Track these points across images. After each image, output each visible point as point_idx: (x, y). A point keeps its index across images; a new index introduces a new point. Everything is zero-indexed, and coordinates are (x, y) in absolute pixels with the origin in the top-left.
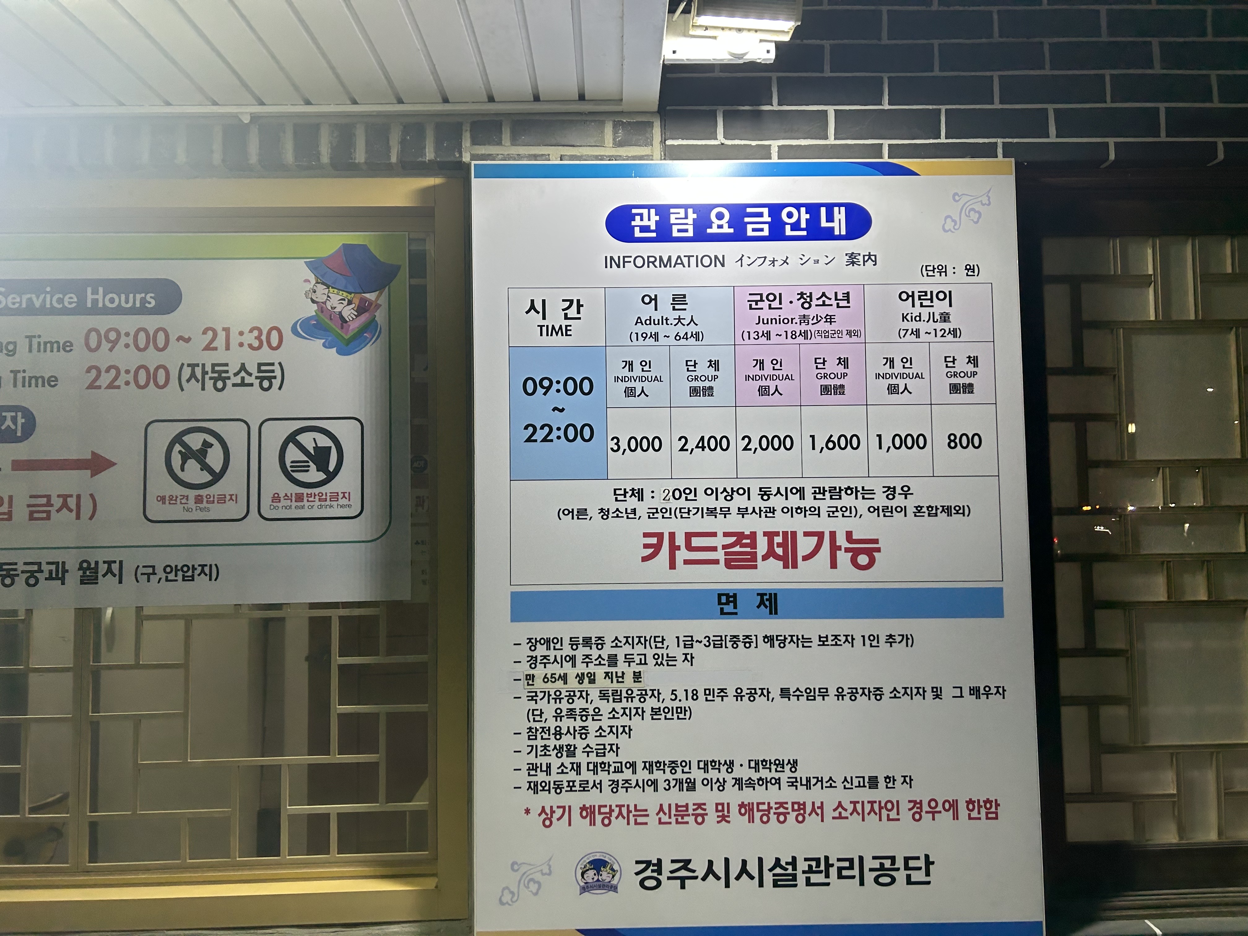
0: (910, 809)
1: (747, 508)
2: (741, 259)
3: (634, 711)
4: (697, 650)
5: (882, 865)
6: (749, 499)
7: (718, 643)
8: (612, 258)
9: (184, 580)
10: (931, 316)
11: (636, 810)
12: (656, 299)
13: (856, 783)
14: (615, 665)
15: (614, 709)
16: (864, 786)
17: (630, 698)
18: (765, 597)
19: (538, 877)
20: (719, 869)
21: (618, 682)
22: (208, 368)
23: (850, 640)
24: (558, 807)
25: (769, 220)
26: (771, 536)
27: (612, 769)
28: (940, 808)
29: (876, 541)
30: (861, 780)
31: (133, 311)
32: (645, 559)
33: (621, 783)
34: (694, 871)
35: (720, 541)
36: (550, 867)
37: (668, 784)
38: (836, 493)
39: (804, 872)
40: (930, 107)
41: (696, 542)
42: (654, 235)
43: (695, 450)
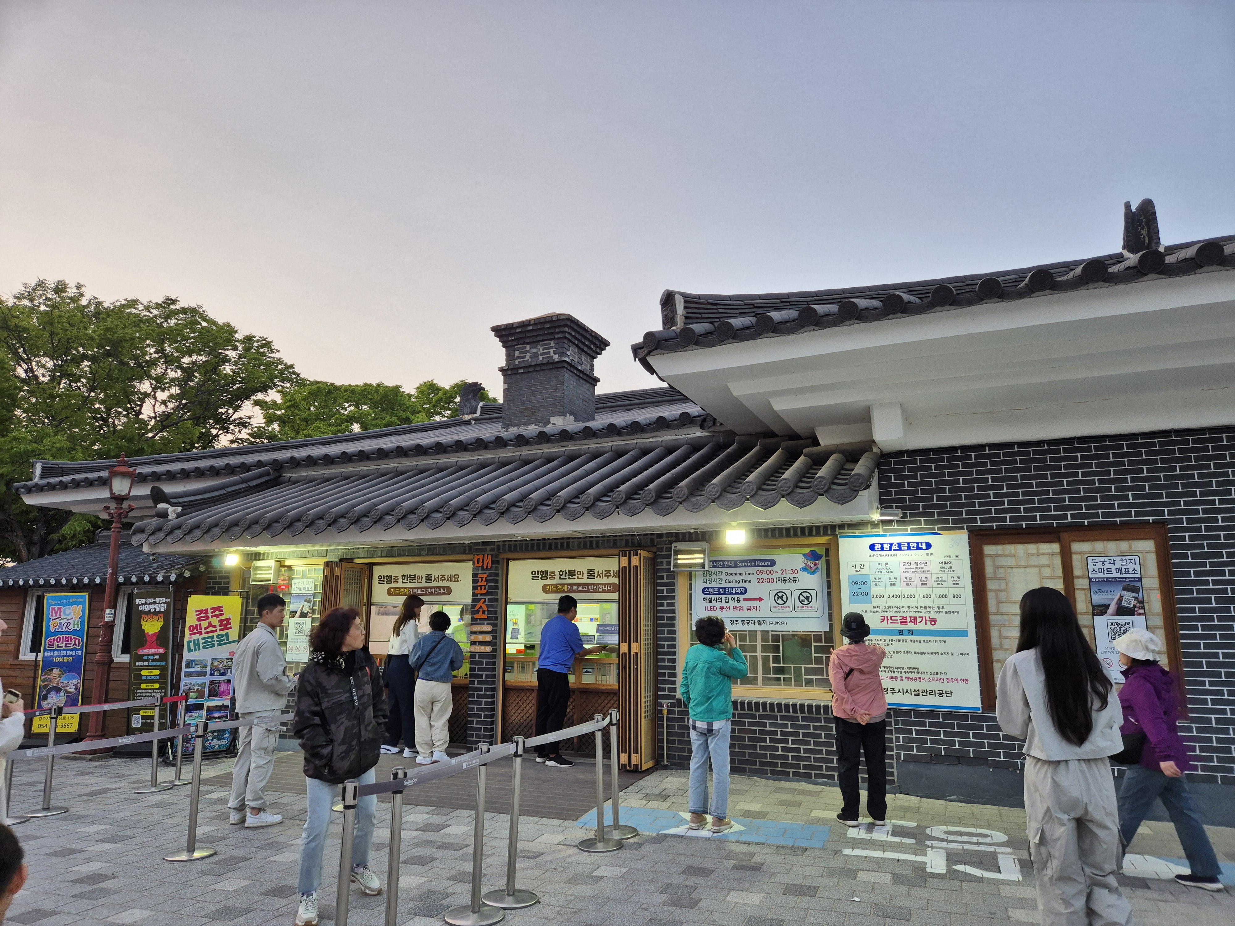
0: (946, 680)
1: (905, 611)
2: (901, 555)
4: (894, 642)
5: (940, 692)
7: (899, 641)
8: (870, 555)
9: (779, 625)
10: (948, 567)
12: (881, 564)
18: (910, 631)
20: (901, 691)
22: (782, 578)
23: (930, 641)
25: (907, 546)
26: (911, 617)
28: (954, 680)
29: (936, 619)
30: (934, 673)
31: (766, 566)
32: (881, 622)
34: (895, 691)
35: (899, 618)
37: (888, 671)
38: (926, 608)
39: (921, 693)
40: (947, 518)
41: (893, 618)
42: (880, 550)
43: (892, 598)
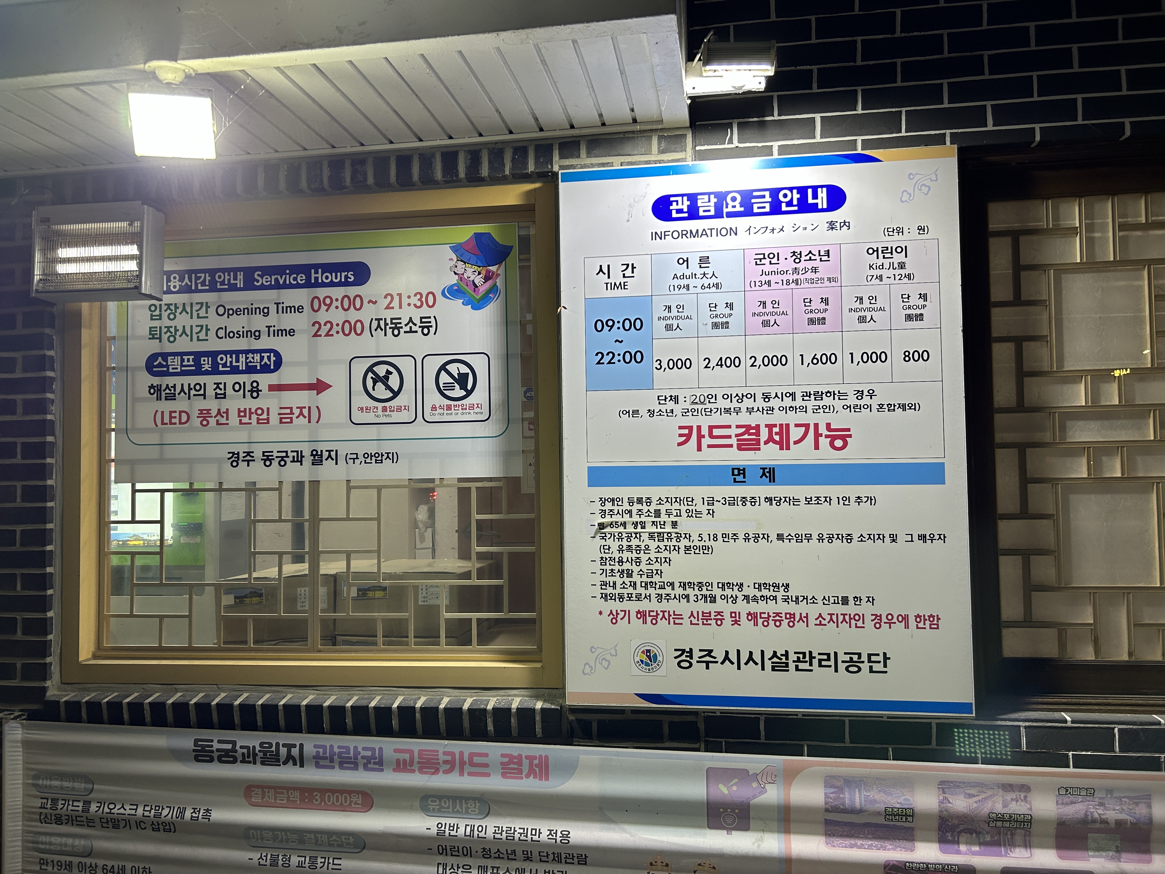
0: (872, 621)
1: (753, 408)
2: (749, 229)
3: (672, 548)
4: (717, 506)
5: (851, 658)
6: (755, 401)
7: (732, 502)
8: (656, 233)
9: (376, 463)
10: (891, 265)
11: (674, 615)
12: (687, 261)
13: (832, 601)
14: (659, 516)
15: (658, 546)
16: (838, 603)
17: (670, 539)
18: (766, 470)
19: (608, 657)
20: (733, 657)
21: (661, 528)
22: (389, 321)
23: (828, 500)
24: (621, 611)
25: (770, 200)
26: (770, 427)
27: (658, 586)
28: (895, 620)
29: (848, 430)
30: (836, 598)
31: (340, 284)
32: (680, 444)
33: (664, 596)
34: (715, 658)
35: (733, 431)
36: (616, 651)
37: (697, 598)
38: (818, 396)
39: (794, 661)
40: (894, 110)
41: (716, 432)
42: (686, 215)
43: (716, 367)
